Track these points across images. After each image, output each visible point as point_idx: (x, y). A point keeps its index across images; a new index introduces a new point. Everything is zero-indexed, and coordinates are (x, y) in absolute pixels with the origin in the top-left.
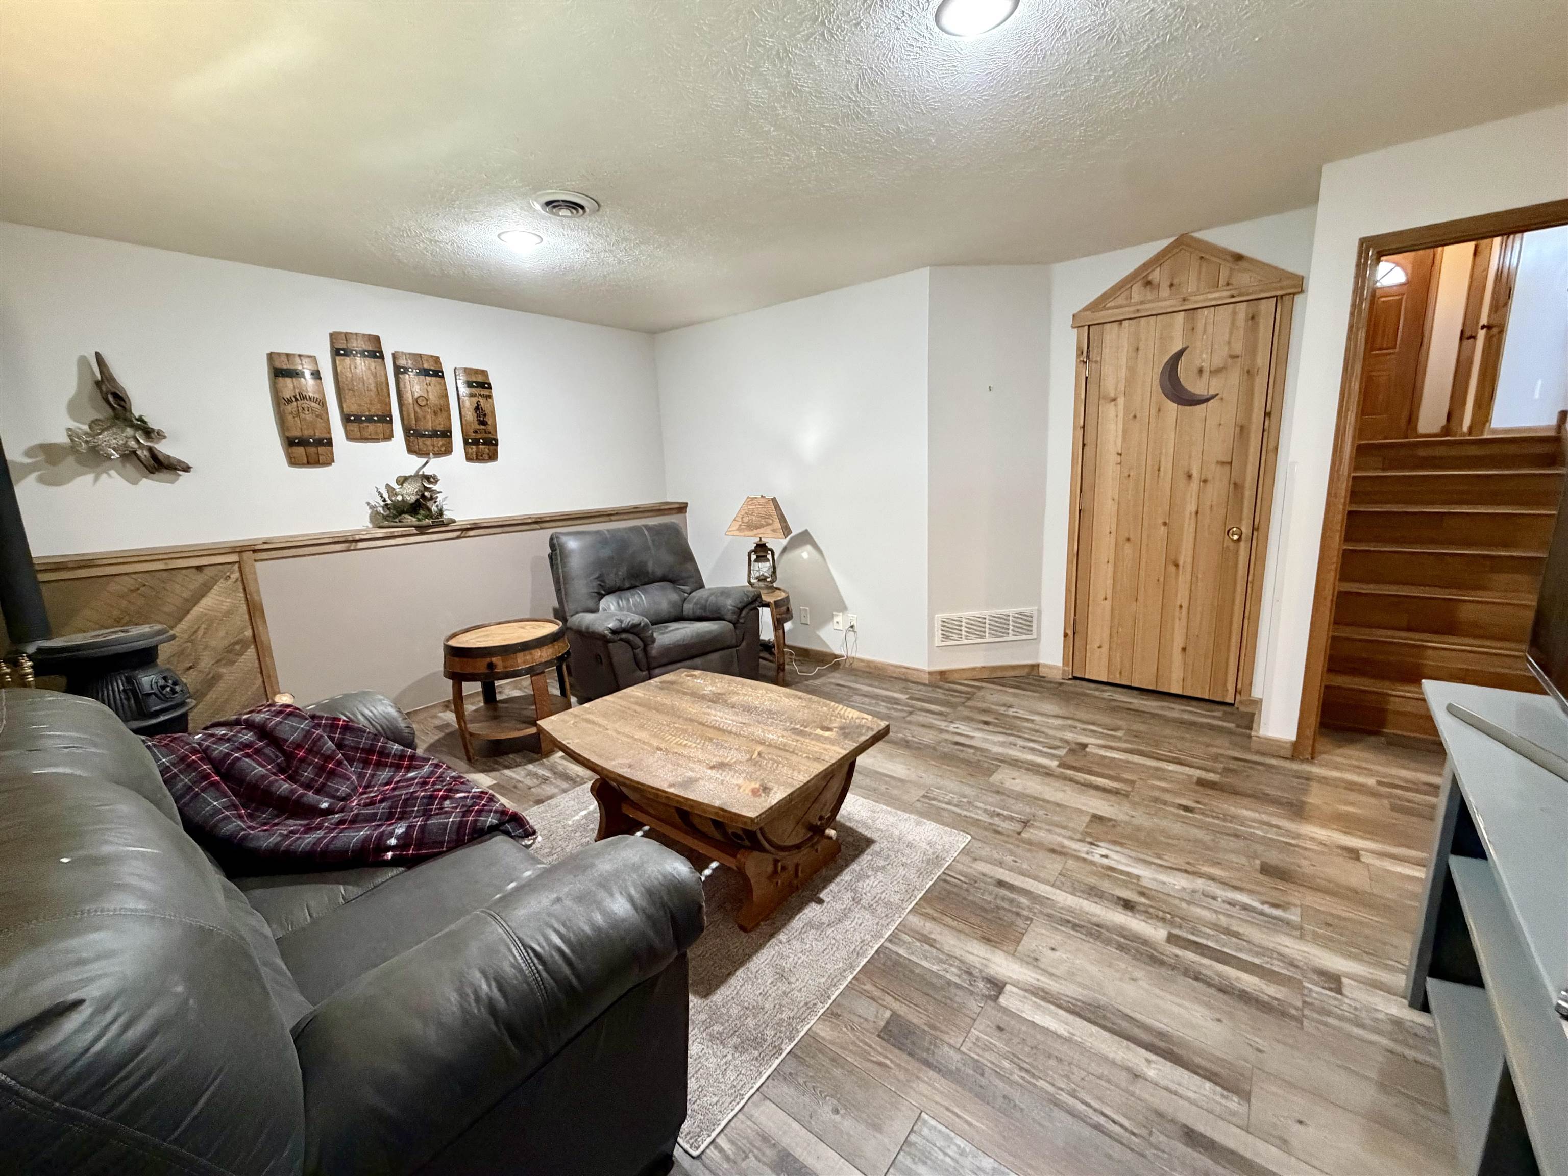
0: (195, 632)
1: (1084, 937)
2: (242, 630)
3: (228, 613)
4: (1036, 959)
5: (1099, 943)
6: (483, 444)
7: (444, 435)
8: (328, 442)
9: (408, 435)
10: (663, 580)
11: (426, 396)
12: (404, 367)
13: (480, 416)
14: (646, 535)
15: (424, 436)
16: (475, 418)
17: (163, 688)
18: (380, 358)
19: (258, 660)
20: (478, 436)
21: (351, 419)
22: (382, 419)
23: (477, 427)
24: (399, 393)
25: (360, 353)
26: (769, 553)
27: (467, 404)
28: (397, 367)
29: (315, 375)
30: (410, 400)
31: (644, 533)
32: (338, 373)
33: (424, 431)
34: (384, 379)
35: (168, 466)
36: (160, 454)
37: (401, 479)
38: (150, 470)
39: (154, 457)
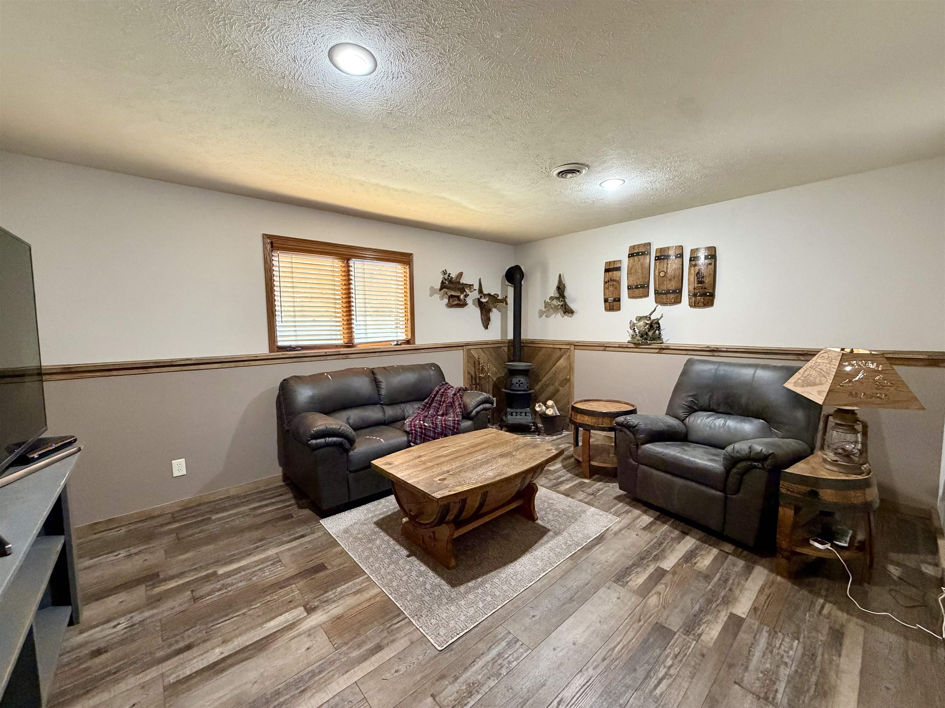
0: (556, 372)
1: (302, 674)
2: (566, 375)
3: (564, 368)
4: (309, 635)
5: (291, 680)
6: (699, 296)
7: (674, 292)
8: (618, 300)
9: (655, 293)
10: (757, 417)
11: (665, 271)
12: (658, 257)
13: (700, 278)
14: (754, 374)
15: (662, 293)
16: (696, 280)
17: (517, 383)
18: (647, 254)
19: (569, 388)
20: (697, 291)
21: (629, 288)
22: (643, 287)
23: (696, 285)
24: (654, 271)
25: (638, 254)
26: (859, 424)
27: (692, 271)
28: (656, 257)
29: (618, 269)
30: (657, 274)
31: (755, 372)
32: (628, 266)
33: (662, 291)
34: (647, 265)
35: (568, 311)
36: (567, 307)
37: (638, 318)
38: (565, 313)
39: (565, 308)
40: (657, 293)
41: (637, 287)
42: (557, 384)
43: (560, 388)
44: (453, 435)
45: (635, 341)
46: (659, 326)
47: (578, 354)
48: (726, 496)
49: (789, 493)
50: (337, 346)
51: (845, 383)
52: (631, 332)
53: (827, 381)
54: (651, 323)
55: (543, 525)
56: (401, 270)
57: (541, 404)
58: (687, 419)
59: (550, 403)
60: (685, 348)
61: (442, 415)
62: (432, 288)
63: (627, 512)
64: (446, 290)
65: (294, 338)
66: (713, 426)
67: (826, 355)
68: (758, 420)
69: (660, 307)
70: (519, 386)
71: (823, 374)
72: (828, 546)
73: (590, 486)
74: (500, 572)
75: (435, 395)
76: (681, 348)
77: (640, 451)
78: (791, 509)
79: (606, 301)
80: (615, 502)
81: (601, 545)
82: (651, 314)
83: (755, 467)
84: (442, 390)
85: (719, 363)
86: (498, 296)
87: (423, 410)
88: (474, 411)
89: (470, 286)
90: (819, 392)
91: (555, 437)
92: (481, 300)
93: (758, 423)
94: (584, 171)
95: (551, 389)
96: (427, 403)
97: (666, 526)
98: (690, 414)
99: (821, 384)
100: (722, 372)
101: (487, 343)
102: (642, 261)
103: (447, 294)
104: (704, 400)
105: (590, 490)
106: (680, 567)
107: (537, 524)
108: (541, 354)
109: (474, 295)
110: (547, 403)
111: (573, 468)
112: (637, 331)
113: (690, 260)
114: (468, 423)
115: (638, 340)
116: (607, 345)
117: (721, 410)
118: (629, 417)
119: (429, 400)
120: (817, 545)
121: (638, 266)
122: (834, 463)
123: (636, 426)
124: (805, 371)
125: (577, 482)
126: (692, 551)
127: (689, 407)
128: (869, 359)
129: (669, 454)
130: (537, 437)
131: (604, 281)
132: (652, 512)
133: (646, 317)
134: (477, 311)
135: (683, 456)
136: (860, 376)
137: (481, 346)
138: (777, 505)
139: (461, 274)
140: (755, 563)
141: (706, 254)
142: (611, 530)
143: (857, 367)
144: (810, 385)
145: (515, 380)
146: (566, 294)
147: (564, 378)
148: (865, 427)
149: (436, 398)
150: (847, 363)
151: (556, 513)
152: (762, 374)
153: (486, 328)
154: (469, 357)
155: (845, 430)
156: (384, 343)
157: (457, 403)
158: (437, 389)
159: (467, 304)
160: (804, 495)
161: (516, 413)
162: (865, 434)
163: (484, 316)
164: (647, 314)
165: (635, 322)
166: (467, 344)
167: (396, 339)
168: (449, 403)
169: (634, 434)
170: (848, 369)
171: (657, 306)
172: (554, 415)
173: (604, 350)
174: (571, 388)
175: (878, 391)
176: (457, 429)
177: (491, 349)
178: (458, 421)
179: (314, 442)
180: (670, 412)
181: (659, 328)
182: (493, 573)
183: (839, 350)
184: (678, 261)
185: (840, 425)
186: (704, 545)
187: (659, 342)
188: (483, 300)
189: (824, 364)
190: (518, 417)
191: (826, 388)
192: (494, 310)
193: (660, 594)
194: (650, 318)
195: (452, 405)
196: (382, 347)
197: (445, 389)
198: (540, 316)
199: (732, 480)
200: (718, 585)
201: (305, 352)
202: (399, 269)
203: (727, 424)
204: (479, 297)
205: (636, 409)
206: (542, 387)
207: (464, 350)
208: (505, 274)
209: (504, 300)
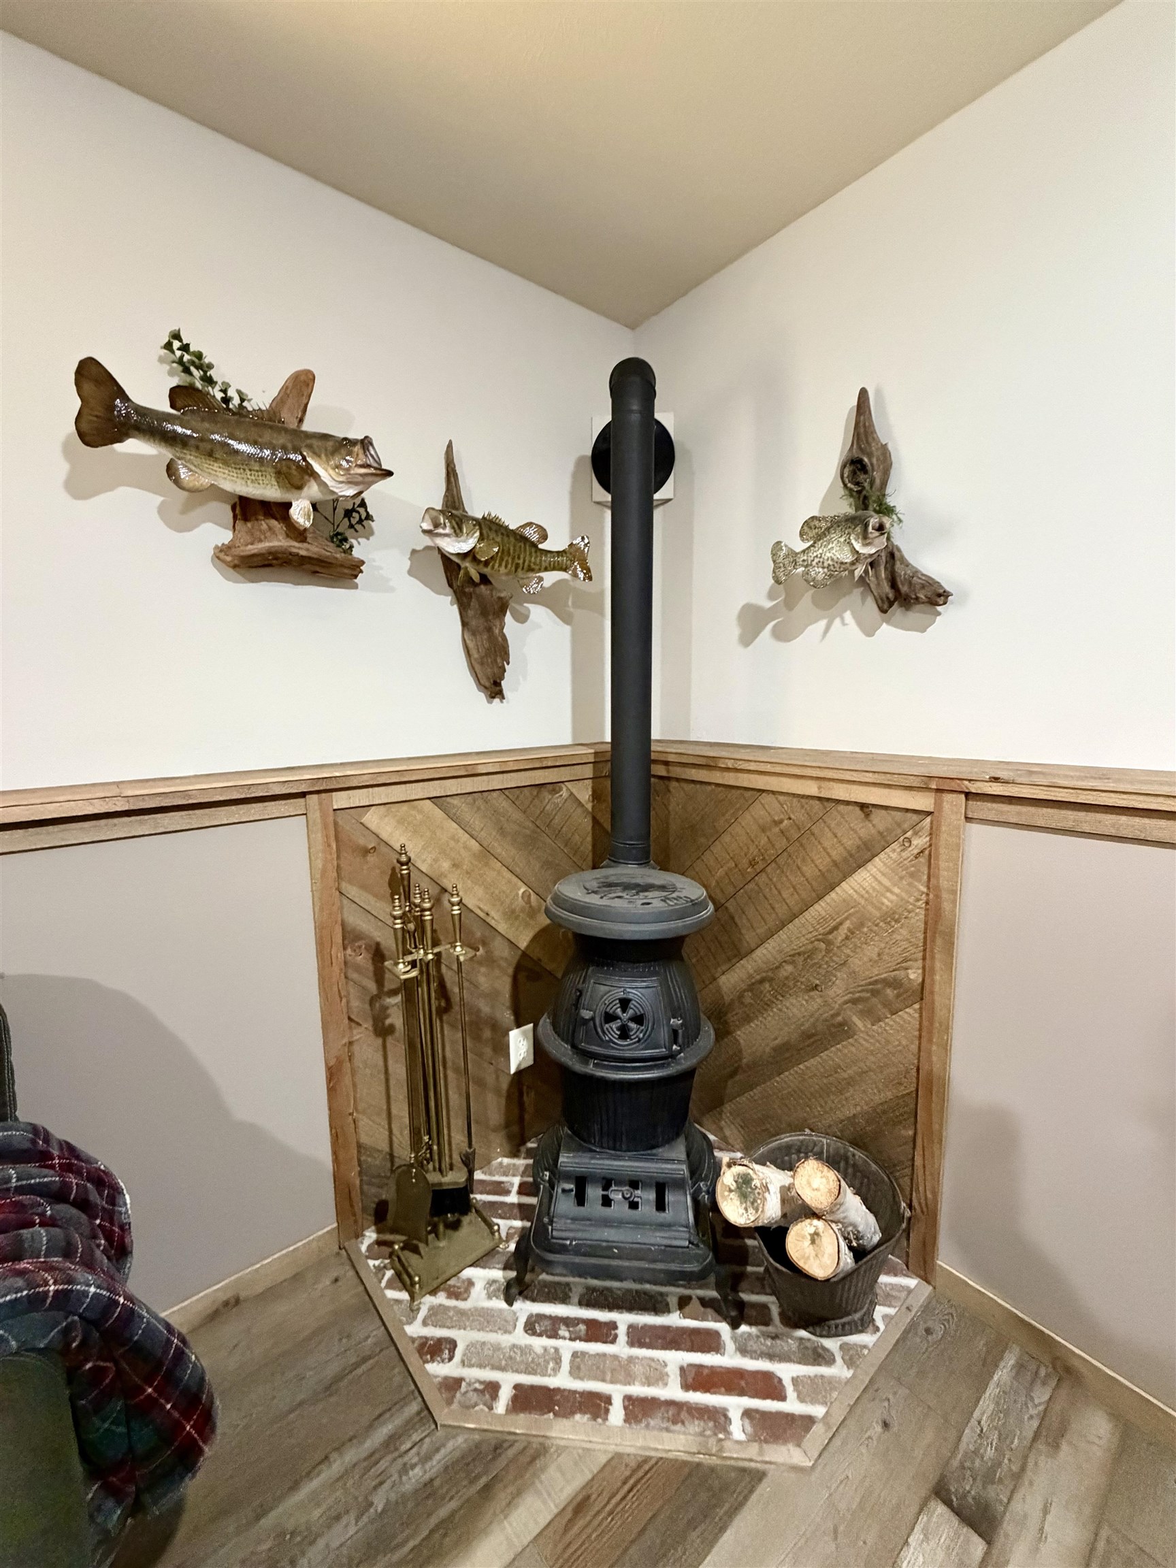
0: (836, 928)
2: (905, 962)
3: (892, 917)
17: (609, 1018)
35: (903, 592)
36: (900, 572)
38: (886, 605)
39: (891, 579)
42: (838, 990)
43: (857, 1020)
70: (624, 1033)
86: (544, 537)
137: (435, 789)
139: (302, 384)
145: (601, 1000)
146: (896, 495)
153: (494, 689)
154: (353, 852)
159: (358, 565)
161: (606, 1184)
163: (474, 634)
177: (503, 804)
190: (619, 1210)
198: (747, 639)
206: (753, 986)
207: (315, 815)
208: (588, 452)
209: (572, 558)
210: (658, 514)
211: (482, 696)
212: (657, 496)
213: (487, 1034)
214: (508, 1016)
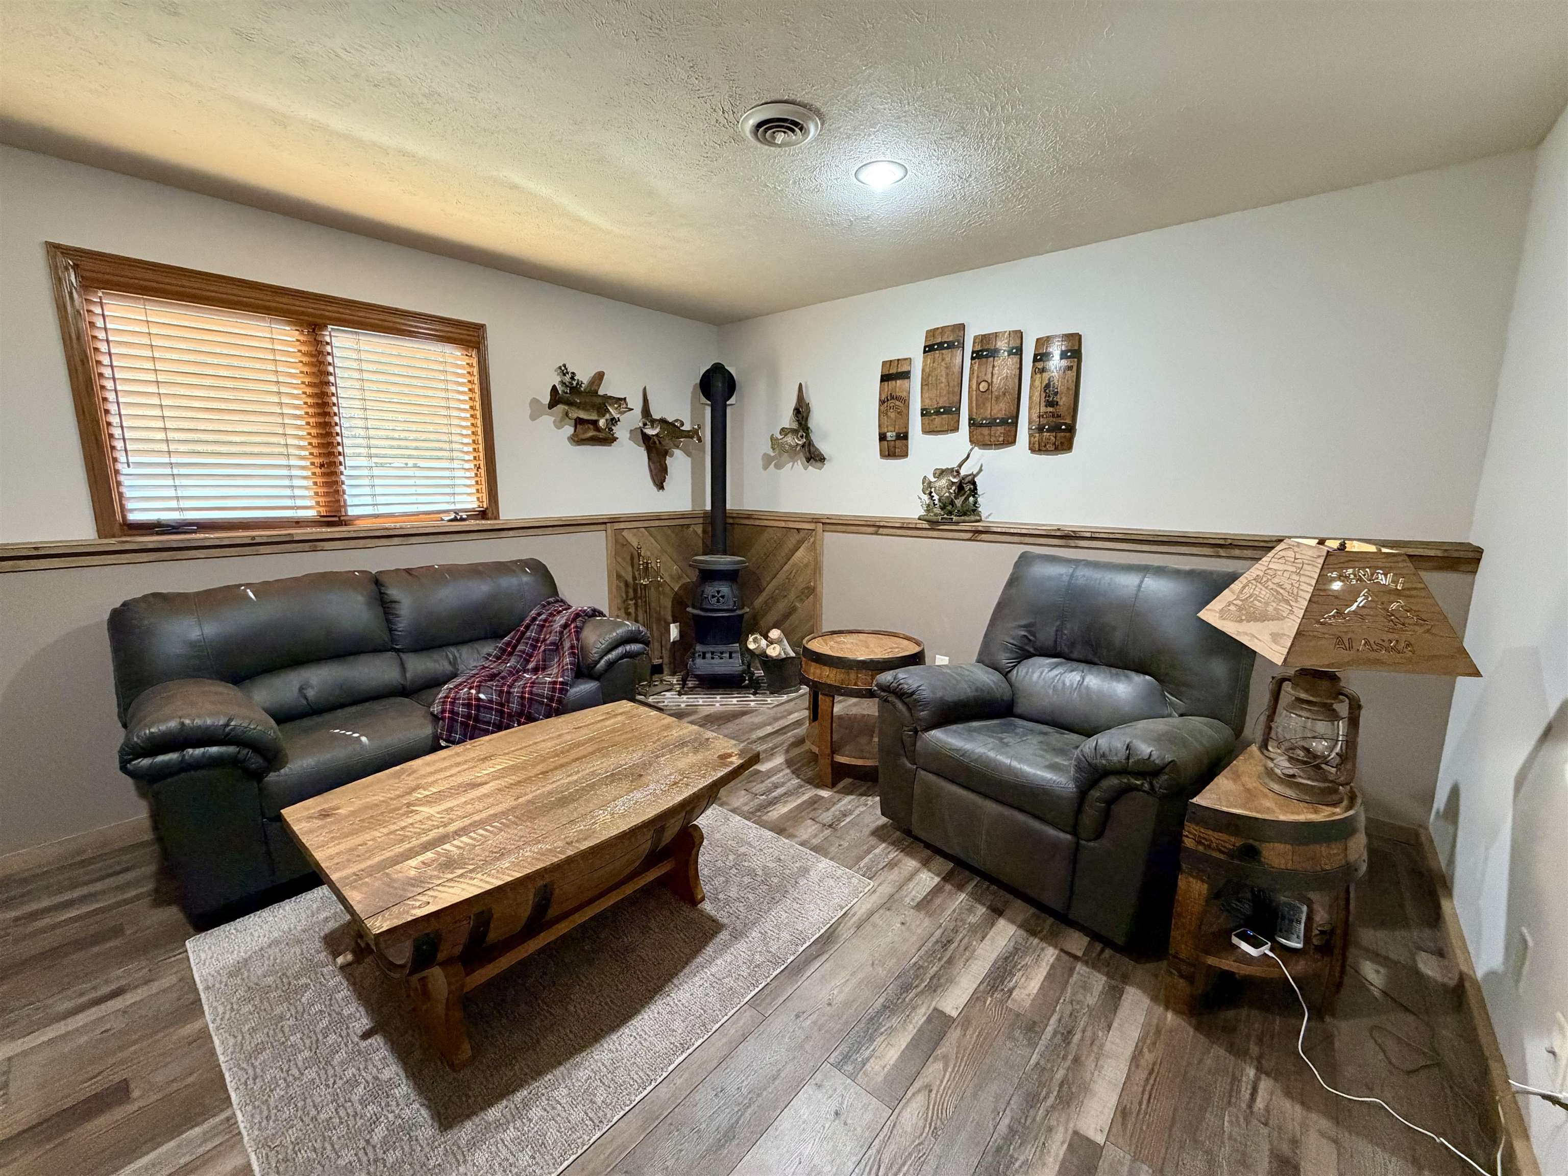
2: (809, 580)
3: (805, 567)
6: (1048, 431)
7: (1004, 422)
8: (903, 437)
9: (970, 425)
10: (1141, 669)
11: (990, 381)
12: (977, 352)
13: (1050, 395)
14: (1140, 586)
15: (982, 425)
16: (1043, 400)
17: (713, 597)
18: (958, 347)
19: (814, 604)
20: (1043, 421)
21: (925, 413)
22: (948, 411)
23: (1043, 409)
24: (970, 380)
25: (941, 346)
26: (1342, 701)
27: (1037, 383)
28: (973, 352)
29: (906, 375)
30: (974, 387)
31: (1142, 582)
32: (923, 370)
33: (982, 420)
34: (957, 369)
35: (814, 457)
36: (812, 449)
37: (938, 472)
38: (808, 460)
39: (809, 451)
40: (973, 423)
41: (937, 413)
42: (792, 596)
43: (798, 605)
44: (548, 716)
45: (931, 516)
46: (976, 489)
47: (831, 540)
48: (1078, 844)
49: (1201, 848)
50: (297, 522)
51: (1329, 618)
52: (926, 498)
53: (1292, 612)
54: (961, 482)
55: (713, 913)
56: (462, 360)
57: (759, 637)
58: (1015, 671)
59: (775, 634)
60: (1019, 531)
61: (535, 670)
62: (535, 402)
63: (892, 865)
64: (566, 408)
65: (174, 504)
66: (1060, 685)
67: (1290, 554)
68: (1142, 676)
69: (977, 452)
70: (718, 601)
71: (1284, 597)
72: (1266, 949)
73: (829, 804)
74: (577, 1066)
75: (527, 627)
76: (1012, 531)
77: (919, 744)
78: (1203, 881)
79: (882, 437)
80: (873, 841)
81: (826, 956)
82: (960, 466)
83: (1137, 788)
84: (543, 617)
85: (1077, 562)
86: (682, 424)
87: (498, 658)
88: (603, 662)
89: (620, 401)
90: (1275, 637)
91: (785, 697)
92: (646, 431)
93: (1141, 681)
94: (813, 129)
95: (781, 606)
96: (508, 644)
97: (963, 895)
98: (1019, 662)
99: (1279, 618)
100: (1081, 581)
101: (658, 517)
102: (948, 359)
103: (567, 414)
104: (1046, 635)
105: (827, 817)
106: (978, 1005)
107: (702, 913)
108: (765, 536)
109: (629, 421)
110: (770, 635)
111: (803, 765)
112: (936, 497)
113: (1035, 360)
114: (586, 687)
115: (936, 515)
116: (882, 524)
117: (1075, 655)
118: (902, 674)
119: (512, 638)
120: (1245, 947)
121: (941, 371)
122: (1289, 780)
123: (913, 693)
124: (1244, 588)
125: (805, 797)
126: (1006, 958)
127: (1021, 648)
128: (1380, 564)
129: (973, 752)
130: (752, 697)
131: (880, 400)
132: (939, 861)
133: (952, 470)
134: (641, 454)
135: (998, 757)
136: (1361, 601)
137: (646, 524)
138: (1177, 869)
139: (600, 376)
140: (1125, 979)
141: (1063, 348)
142: (854, 915)
143: (1354, 582)
144: (1256, 620)
145: (710, 590)
146: (812, 424)
147: (803, 586)
148: (1355, 707)
149: (528, 634)
150: (1334, 575)
151: (747, 880)
152: (1155, 586)
153: (661, 487)
154: (620, 546)
155: (1317, 712)
156: (421, 516)
157: (567, 645)
158: (533, 613)
159: (615, 439)
160: (1231, 854)
161: (713, 653)
162: (1354, 722)
163: (653, 463)
164: (954, 465)
165: (933, 479)
166: (614, 520)
167: (452, 507)
168: (552, 644)
169: (909, 709)
170: (1337, 586)
171: (971, 450)
172: (783, 656)
173: (876, 533)
174: (817, 603)
175: (1391, 636)
176: (560, 701)
177: (669, 532)
178: (562, 683)
179: (145, 762)
180: (985, 659)
181: (974, 492)
182: (558, 1072)
183: (1314, 542)
184: (1012, 361)
185: (1308, 702)
186: (1031, 939)
187: (973, 518)
188: (650, 432)
189: (1286, 574)
190: (717, 661)
191: (1291, 627)
192: (677, 452)
193: (930, 1091)
194: (958, 472)
195: (557, 647)
196: (409, 525)
197: (551, 615)
198: (766, 467)
199: (1090, 815)
200: (1052, 1048)
201: (202, 536)
202: (457, 358)
203: (1085, 683)
204: (641, 425)
205: (923, 650)
206: (766, 602)
207: (609, 531)
208: (698, 381)
209: (693, 434)
210: (729, 409)
211: (655, 489)
212: (728, 403)
213: (663, 623)
214: (670, 618)
